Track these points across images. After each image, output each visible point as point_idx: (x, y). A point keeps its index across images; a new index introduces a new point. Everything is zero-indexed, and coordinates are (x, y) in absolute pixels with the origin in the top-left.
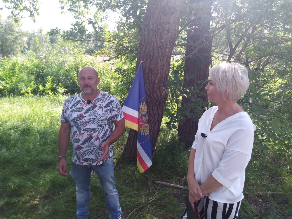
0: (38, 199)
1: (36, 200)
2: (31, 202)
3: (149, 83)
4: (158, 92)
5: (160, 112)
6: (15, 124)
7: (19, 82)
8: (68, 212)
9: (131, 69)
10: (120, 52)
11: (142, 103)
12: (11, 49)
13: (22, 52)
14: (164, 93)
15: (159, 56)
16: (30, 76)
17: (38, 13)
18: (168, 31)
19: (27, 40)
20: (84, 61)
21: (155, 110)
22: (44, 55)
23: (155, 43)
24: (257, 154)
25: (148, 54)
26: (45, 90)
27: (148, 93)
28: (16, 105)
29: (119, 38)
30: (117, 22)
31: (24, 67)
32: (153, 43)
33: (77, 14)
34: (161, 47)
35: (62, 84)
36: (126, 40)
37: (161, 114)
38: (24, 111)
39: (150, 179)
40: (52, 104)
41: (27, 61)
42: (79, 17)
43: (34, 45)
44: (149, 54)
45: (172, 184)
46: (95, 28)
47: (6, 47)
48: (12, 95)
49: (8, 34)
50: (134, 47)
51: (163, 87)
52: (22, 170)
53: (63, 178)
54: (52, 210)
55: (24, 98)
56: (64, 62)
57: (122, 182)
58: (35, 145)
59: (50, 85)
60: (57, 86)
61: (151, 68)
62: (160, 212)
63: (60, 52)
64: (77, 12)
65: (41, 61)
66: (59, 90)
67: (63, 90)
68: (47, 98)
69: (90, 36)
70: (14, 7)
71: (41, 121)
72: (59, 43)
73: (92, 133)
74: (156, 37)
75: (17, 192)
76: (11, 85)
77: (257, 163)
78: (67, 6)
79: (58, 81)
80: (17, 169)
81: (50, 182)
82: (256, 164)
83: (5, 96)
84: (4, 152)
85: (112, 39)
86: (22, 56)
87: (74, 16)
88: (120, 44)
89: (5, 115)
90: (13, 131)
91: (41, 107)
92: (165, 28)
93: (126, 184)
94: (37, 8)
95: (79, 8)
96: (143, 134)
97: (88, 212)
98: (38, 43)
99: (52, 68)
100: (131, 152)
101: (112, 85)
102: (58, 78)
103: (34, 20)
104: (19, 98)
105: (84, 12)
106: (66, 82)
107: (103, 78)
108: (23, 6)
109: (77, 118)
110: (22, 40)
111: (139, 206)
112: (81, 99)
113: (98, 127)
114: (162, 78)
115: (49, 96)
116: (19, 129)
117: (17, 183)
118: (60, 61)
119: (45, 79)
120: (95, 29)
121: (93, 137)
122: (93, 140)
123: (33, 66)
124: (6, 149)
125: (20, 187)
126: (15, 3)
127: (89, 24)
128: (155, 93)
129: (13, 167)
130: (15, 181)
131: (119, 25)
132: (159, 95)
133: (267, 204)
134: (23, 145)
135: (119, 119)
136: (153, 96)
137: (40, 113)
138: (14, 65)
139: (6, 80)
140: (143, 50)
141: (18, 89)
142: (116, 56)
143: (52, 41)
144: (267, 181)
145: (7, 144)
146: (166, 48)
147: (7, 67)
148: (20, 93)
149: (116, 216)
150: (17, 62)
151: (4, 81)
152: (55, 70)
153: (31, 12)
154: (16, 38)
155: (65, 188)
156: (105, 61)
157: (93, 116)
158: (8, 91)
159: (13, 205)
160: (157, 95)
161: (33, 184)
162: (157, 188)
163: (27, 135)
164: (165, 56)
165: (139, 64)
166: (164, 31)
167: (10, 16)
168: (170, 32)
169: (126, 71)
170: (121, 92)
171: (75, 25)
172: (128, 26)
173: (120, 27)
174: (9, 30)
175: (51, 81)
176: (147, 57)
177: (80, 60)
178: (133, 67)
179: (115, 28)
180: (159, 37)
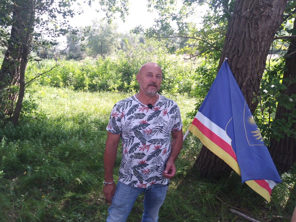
7: (109, 78)
9: (215, 69)
10: (203, 50)
12: (108, 49)
14: (254, 100)
15: (251, 52)
16: (119, 74)
17: (128, 13)
18: (267, 17)
19: (121, 40)
20: (167, 60)
22: (131, 54)
23: (247, 35)
25: (235, 50)
26: (129, 87)
28: (103, 100)
29: (204, 34)
30: (203, 16)
31: (114, 66)
32: (244, 34)
33: (163, 11)
34: (255, 39)
36: (211, 36)
41: (117, 59)
42: (165, 14)
43: (126, 45)
44: (237, 49)
45: (253, 219)
47: (104, 47)
48: (102, 91)
49: (107, 36)
50: (220, 44)
52: (92, 165)
55: (111, 94)
59: (134, 83)
61: (238, 67)
63: (146, 51)
64: (163, 9)
65: (128, 59)
68: (130, 95)
69: (172, 32)
70: (109, 9)
73: (160, 144)
74: (249, 27)
76: (102, 81)
78: (154, 4)
83: (97, 91)
85: (195, 35)
87: (160, 14)
88: (204, 41)
92: (264, 13)
93: (194, 204)
94: (127, 8)
95: (165, 5)
99: (137, 67)
100: (204, 166)
103: (123, 20)
104: (107, 93)
105: (170, 8)
107: (185, 78)
108: (115, 7)
109: (140, 126)
110: (117, 41)
112: (139, 103)
113: (166, 138)
114: (253, 80)
115: (132, 93)
116: (99, 123)
118: (146, 60)
119: (130, 77)
120: (179, 25)
121: (161, 150)
122: (161, 154)
123: (121, 64)
126: (110, 5)
127: (173, 20)
129: (86, 161)
130: (83, 177)
131: (205, 20)
138: (107, 63)
139: (99, 77)
140: (230, 44)
142: (199, 54)
143: (142, 41)
146: (262, 41)
147: (101, 65)
148: (108, 89)
150: (109, 61)
151: (97, 78)
153: (122, 12)
154: (112, 39)
156: (186, 59)
157: (160, 124)
158: (100, 87)
159: (77, 200)
164: (259, 51)
165: (222, 63)
166: (261, 17)
167: (105, 18)
168: (271, 18)
169: (208, 71)
170: (200, 94)
171: (158, 22)
172: (216, 20)
173: (206, 22)
174: (108, 32)
175: (135, 79)
176: (234, 53)
177: (163, 59)
178: (217, 66)
179: (200, 23)
180: (253, 26)
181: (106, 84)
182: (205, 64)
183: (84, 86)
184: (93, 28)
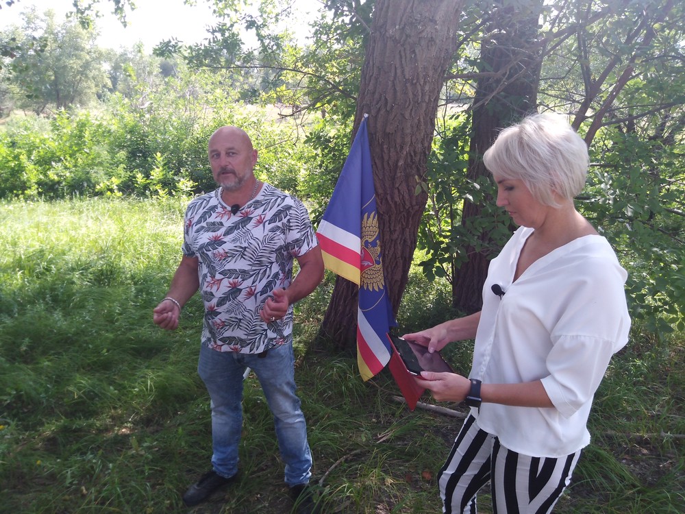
0: (129, 425)
1: (126, 427)
2: (114, 430)
3: (384, 168)
4: (404, 188)
5: (408, 237)
6: (83, 259)
7: (92, 165)
8: (195, 455)
9: (345, 136)
10: (318, 95)
11: (366, 215)
12: (75, 91)
13: (99, 97)
14: (418, 191)
15: (408, 103)
16: (117, 153)
17: (134, 5)
18: (429, 41)
19: (110, 69)
20: (238, 118)
21: (397, 233)
22: (147, 105)
23: (399, 71)
24: (643, 343)
25: (380, 98)
26: (149, 183)
27: (380, 191)
28: (86, 218)
29: (317, 61)
30: (312, 22)
31: (104, 132)
32: (393, 71)
33: (221, 5)
34: (413, 79)
35: (187, 170)
36: (333, 67)
37: (411, 243)
38: (102, 230)
39: (382, 391)
40: (166, 217)
41: (108, 117)
42: (226, 11)
43: (125, 80)
44: (383, 98)
45: (433, 406)
46: (261, 38)
47: (64, 86)
48: (78, 196)
49: (70, 56)
50: (351, 84)
51: (416, 177)
52: (95, 359)
53: (184, 381)
54: (159, 449)
55: (102, 202)
56: (193, 121)
57: (315, 397)
58: (125, 307)
59: (161, 174)
60: (175, 174)
61: (388, 131)
62: (400, 466)
63: (183, 97)
65: (140, 117)
66: (180, 185)
67: (189, 186)
68: (154, 202)
69: (249, 56)
71: (139, 254)
72: (181, 75)
73: (240, 279)
74: (401, 57)
75: (85, 407)
76: (74, 173)
77: (642, 363)
79: (178, 164)
80: (85, 356)
81: (156, 388)
82: (639, 366)
83: (63, 197)
84: (57, 318)
85: (299, 64)
86: (98, 107)
87: (215, 11)
88: (318, 77)
89: (61, 238)
90: (77, 274)
91: (139, 222)
92: (424, 34)
93: (326, 400)
96: (369, 287)
97: (238, 459)
98: (133, 75)
99: (165, 135)
100: (340, 328)
101: (301, 173)
102: (179, 156)
103: (123, 20)
104: (92, 202)
106: (196, 166)
107: (281, 158)
109: (208, 244)
110: (99, 70)
111: (352, 450)
112: (220, 203)
113: (254, 268)
114: (415, 155)
115: (158, 199)
116: (91, 270)
117: (85, 388)
118: (184, 117)
119: (149, 159)
120: (262, 40)
121: (241, 290)
122: (241, 297)
123: (122, 129)
124: (63, 313)
125: (91, 395)
127: (248, 27)
128: (396, 191)
129: (77, 352)
130: (82, 383)
131: (317, 31)
132: (407, 197)
133: (660, 461)
134: (100, 306)
135: (304, 249)
136: (392, 198)
137: (137, 235)
138: (82, 127)
139: (64, 161)
140: (371, 87)
141: (91, 182)
142: (310, 105)
143: (167, 71)
144: (666, 409)
145: (65, 301)
146: (425, 83)
147: (67, 131)
148: (94, 190)
149: (300, 469)
150: (88, 121)
151: (60, 164)
152: (173, 139)
153: (117, 2)
154: (86, 66)
155: (189, 404)
156: (283, 117)
157: (243, 242)
158: (69, 186)
159: (76, 434)
160: (401, 197)
161: (119, 390)
162: (398, 413)
163: (108, 285)
164: (422, 102)
165: (359, 124)
166: (419, 40)
167: (71, 13)
168: (435, 42)
169: (331, 140)
170: (320, 189)
171: (214, 31)
172: (338, 32)
173: (319, 35)
174: (71, 46)
175: (162, 163)
176: (379, 104)
177: (228, 115)
178: (348, 130)
179: (308, 38)
180: (408, 55)
181: (88, 180)
182: (325, 125)
183: (24, 187)
184: (26, 32)
